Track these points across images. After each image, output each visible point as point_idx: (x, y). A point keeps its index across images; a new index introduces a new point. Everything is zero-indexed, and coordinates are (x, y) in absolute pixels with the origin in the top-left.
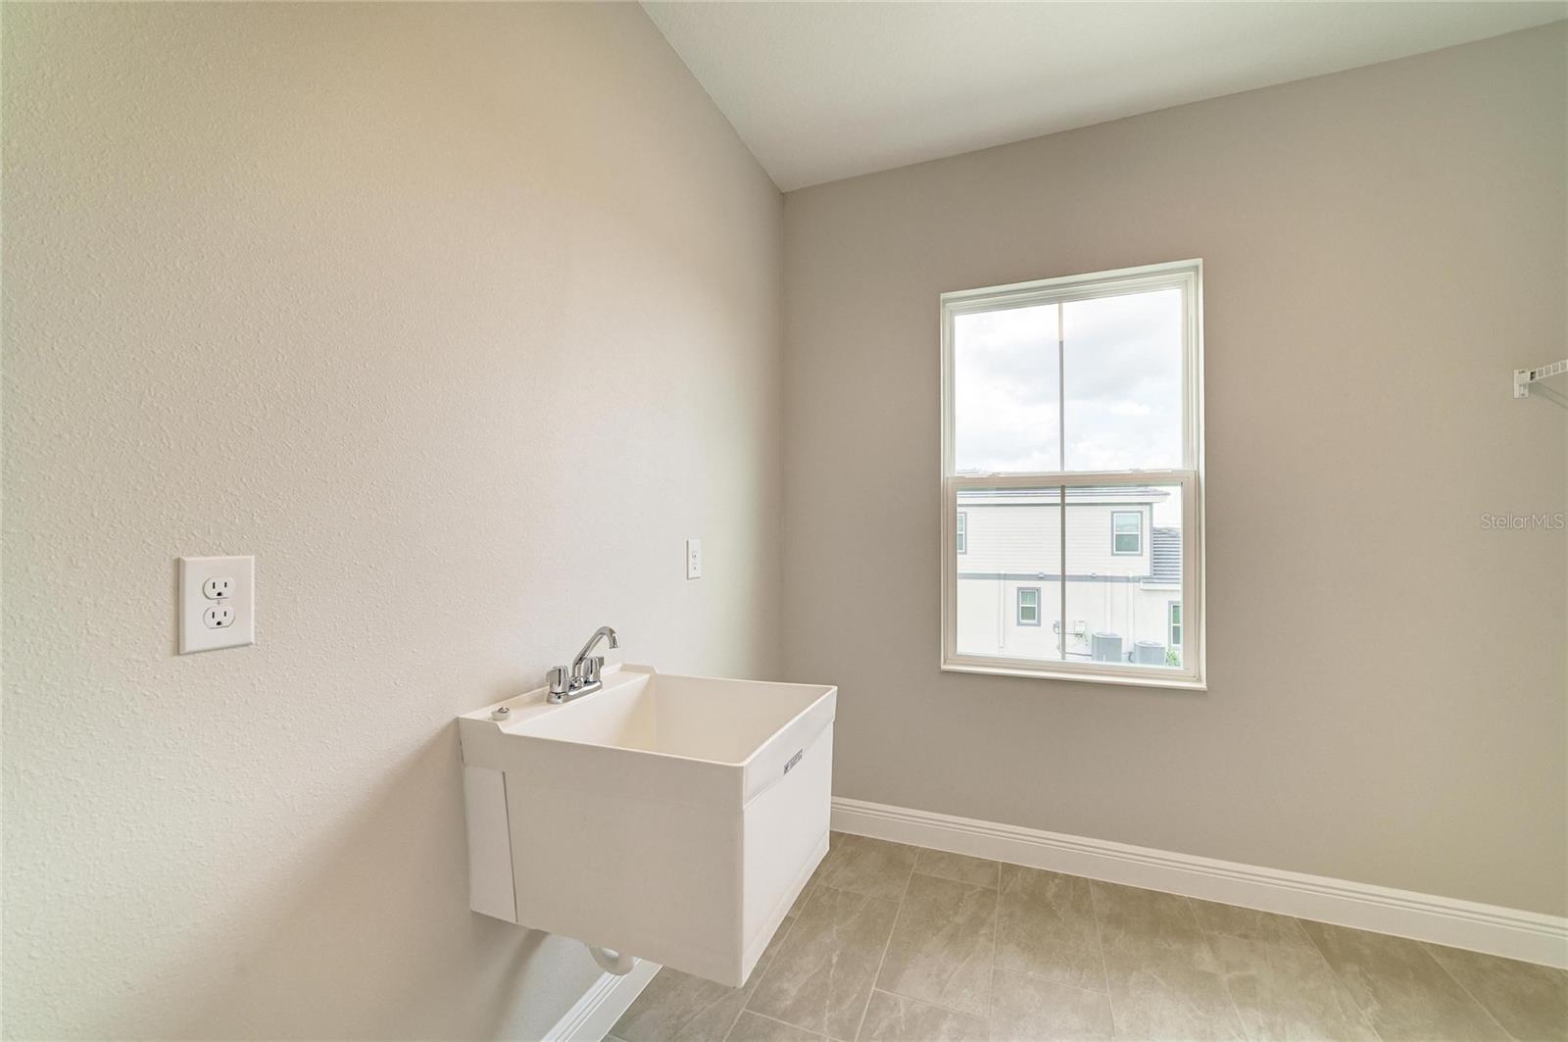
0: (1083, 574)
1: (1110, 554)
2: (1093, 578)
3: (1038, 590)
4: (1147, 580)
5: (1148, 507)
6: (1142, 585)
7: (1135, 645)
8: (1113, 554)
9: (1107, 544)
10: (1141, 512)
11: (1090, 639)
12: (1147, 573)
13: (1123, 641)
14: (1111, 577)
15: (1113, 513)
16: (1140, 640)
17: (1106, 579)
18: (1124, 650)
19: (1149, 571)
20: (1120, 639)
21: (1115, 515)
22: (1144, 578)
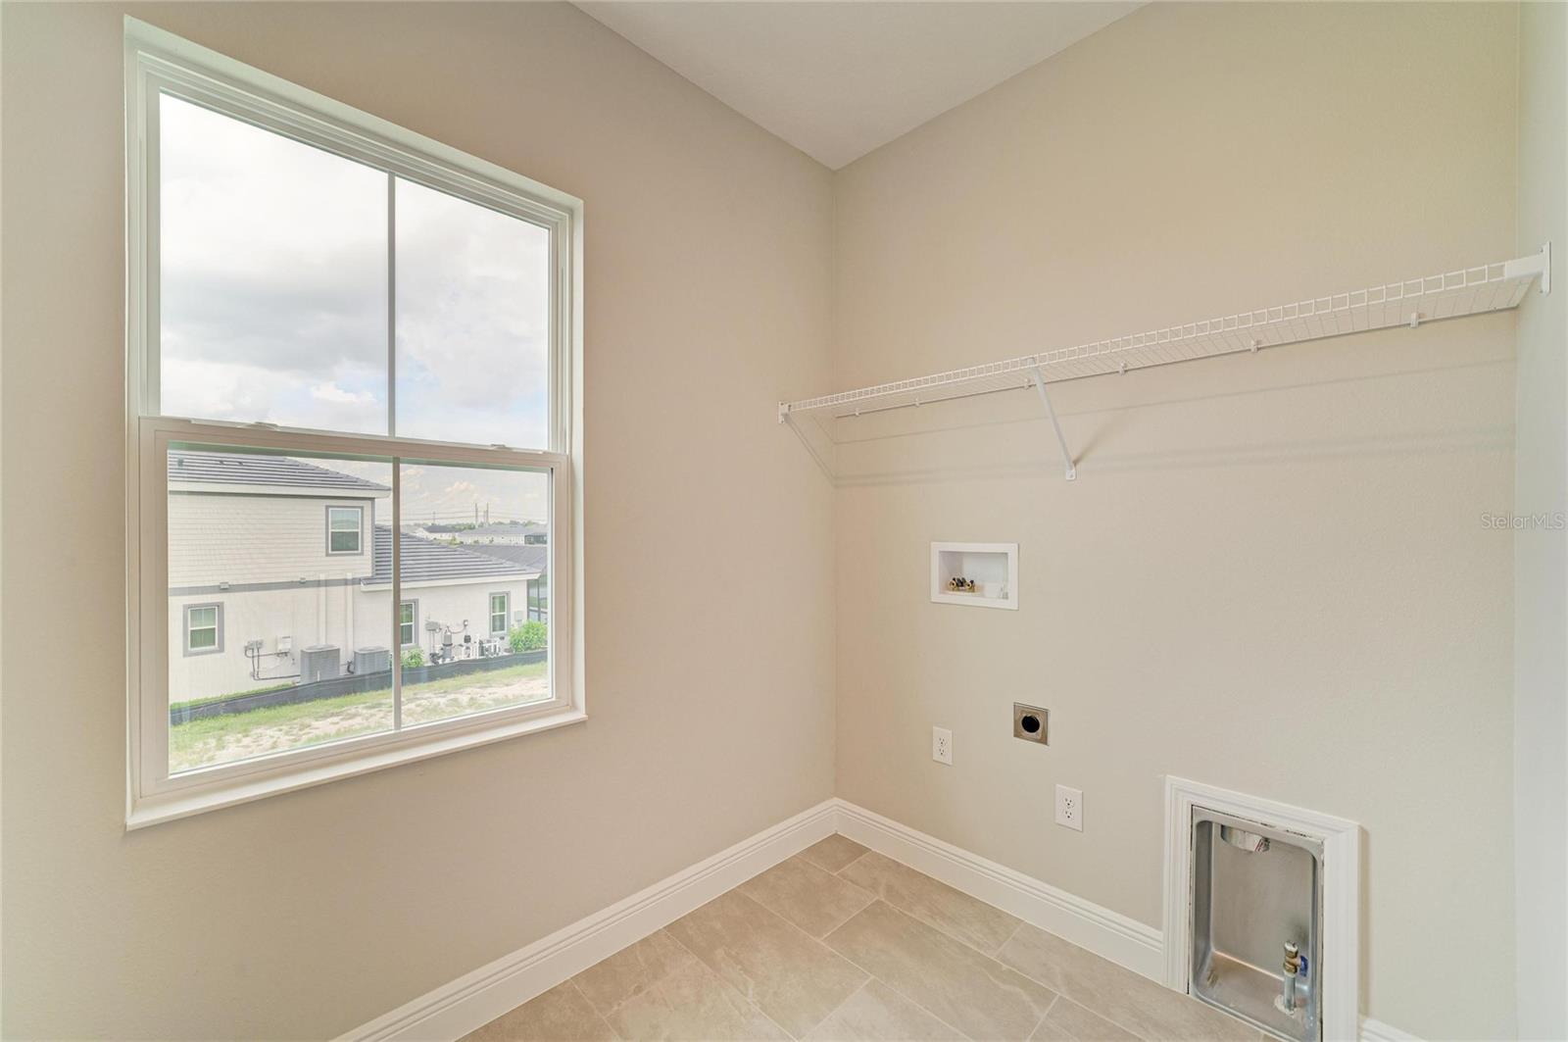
0: (290, 580)
1: (324, 554)
2: (303, 584)
3: (220, 606)
4: (369, 581)
5: (370, 502)
6: (363, 587)
7: (355, 653)
8: (327, 555)
9: (320, 541)
10: (362, 508)
11: (298, 657)
12: (368, 572)
13: (341, 651)
14: (326, 581)
15: (327, 507)
16: (361, 647)
17: (318, 584)
18: (342, 662)
19: (370, 570)
20: (338, 650)
21: (330, 509)
22: (366, 579)
